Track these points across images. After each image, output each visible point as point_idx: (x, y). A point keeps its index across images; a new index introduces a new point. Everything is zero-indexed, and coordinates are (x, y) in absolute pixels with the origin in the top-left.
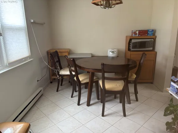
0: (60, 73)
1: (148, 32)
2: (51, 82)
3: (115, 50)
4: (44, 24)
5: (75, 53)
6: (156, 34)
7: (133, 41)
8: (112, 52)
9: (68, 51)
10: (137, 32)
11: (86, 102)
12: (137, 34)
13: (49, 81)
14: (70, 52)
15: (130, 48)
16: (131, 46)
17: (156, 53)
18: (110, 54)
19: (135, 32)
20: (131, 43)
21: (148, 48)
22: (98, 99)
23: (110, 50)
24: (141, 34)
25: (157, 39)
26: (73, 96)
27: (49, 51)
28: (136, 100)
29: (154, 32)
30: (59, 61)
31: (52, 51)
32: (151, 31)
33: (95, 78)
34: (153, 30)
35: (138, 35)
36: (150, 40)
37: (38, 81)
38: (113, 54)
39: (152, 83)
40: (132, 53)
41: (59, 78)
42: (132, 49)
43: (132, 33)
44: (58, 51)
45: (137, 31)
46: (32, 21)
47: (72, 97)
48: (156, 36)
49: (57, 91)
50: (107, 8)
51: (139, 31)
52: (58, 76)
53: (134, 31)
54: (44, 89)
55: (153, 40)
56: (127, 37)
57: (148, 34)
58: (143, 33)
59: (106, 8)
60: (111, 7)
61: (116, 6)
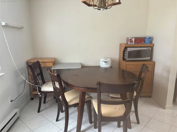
0: (42, 90)
1: (145, 40)
2: (32, 99)
3: (109, 60)
4: (23, 28)
5: (62, 62)
6: (154, 42)
7: (129, 49)
8: (105, 62)
9: (53, 61)
10: (133, 40)
11: (75, 128)
12: (133, 41)
13: (30, 98)
14: (55, 62)
15: (125, 57)
16: (126, 55)
17: (155, 63)
18: (103, 65)
19: (131, 39)
20: (126, 51)
21: (145, 57)
22: (91, 122)
23: (103, 60)
24: (137, 41)
25: (154, 48)
26: (59, 118)
27: (28, 62)
28: (136, 122)
29: (151, 39)
30: (41, 74)
31: (32, 61)
32: (148, 39)
33: (86, 97)
34: (150, 38)
35: (134, 43)
36: (148, 48)
37: (11, 101)
38: (106, 64)
39: (150, 97)
40: (128, 63)
41: (40, 96)
42: (127, 59)
43: (127, 40)
44: (40, 61)
45: (133, 38)
46: (4, 24)
47: (57, 120)
48: (154, 45)
49: (39, 111)
50: (102, 9)
51: (135, 38)
52: (39, 94)
53: (129, 38)
54: (21, 111)
55: (150, 48)
56: (121, 44)
57: (145, 41)
58: (140, 40)
59: (100, 9)
60: (106, 9)
61: (113, 7)
